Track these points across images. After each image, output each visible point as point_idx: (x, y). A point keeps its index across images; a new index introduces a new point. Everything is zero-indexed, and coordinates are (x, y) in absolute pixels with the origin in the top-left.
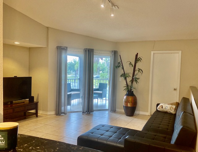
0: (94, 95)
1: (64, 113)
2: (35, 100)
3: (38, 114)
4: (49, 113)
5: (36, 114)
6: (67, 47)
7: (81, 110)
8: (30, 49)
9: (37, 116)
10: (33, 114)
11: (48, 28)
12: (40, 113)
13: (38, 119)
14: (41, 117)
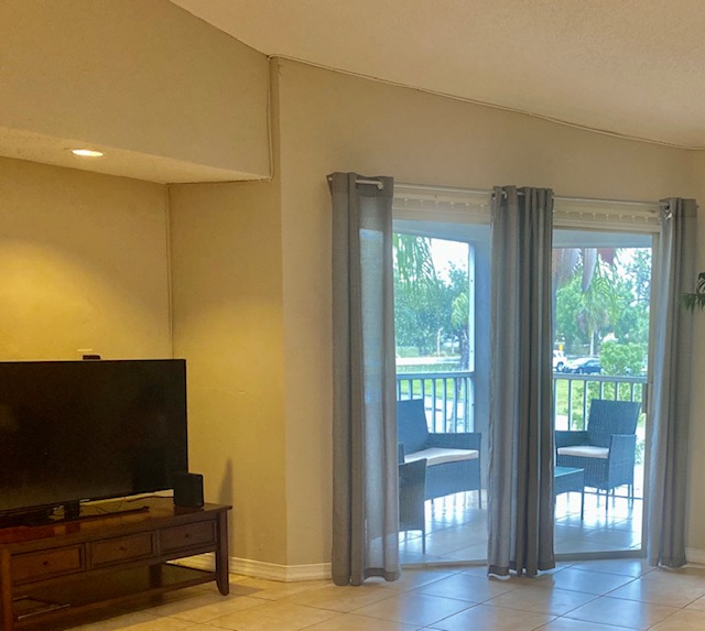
1: (382, 572)
2: (211, 496)
4: (294, 572)
5: (220, 578)
6: (388, 181)
8: (173, 194)
9: (224, 589)
10: (202, 576)
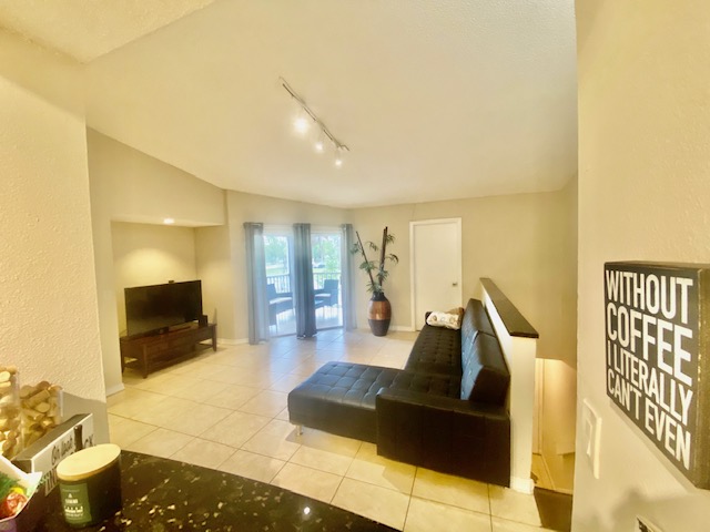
0: (316, 303)
2: (210, 321)
3: (218, 346)
6: (262, 224)
7: (295, 331)
8: (195, 230)
9: (215, 350)
10: (208, 346)
11: (225, 191)
12: (221, 342)
13: (218, 354)
14: (222, 349)
